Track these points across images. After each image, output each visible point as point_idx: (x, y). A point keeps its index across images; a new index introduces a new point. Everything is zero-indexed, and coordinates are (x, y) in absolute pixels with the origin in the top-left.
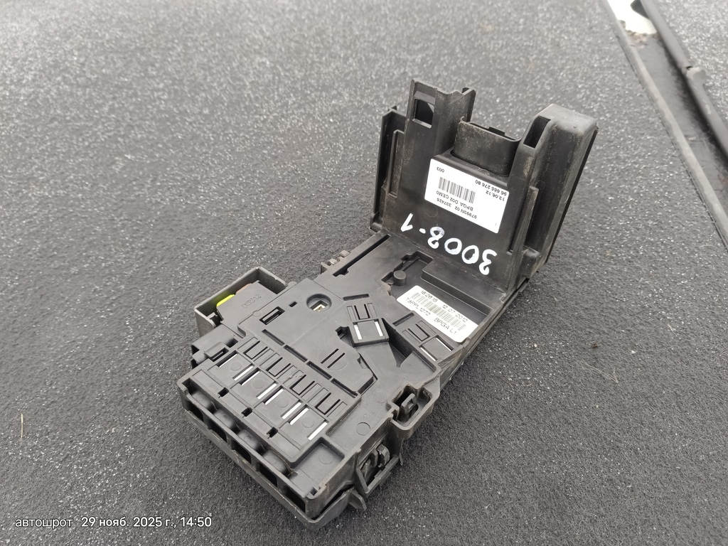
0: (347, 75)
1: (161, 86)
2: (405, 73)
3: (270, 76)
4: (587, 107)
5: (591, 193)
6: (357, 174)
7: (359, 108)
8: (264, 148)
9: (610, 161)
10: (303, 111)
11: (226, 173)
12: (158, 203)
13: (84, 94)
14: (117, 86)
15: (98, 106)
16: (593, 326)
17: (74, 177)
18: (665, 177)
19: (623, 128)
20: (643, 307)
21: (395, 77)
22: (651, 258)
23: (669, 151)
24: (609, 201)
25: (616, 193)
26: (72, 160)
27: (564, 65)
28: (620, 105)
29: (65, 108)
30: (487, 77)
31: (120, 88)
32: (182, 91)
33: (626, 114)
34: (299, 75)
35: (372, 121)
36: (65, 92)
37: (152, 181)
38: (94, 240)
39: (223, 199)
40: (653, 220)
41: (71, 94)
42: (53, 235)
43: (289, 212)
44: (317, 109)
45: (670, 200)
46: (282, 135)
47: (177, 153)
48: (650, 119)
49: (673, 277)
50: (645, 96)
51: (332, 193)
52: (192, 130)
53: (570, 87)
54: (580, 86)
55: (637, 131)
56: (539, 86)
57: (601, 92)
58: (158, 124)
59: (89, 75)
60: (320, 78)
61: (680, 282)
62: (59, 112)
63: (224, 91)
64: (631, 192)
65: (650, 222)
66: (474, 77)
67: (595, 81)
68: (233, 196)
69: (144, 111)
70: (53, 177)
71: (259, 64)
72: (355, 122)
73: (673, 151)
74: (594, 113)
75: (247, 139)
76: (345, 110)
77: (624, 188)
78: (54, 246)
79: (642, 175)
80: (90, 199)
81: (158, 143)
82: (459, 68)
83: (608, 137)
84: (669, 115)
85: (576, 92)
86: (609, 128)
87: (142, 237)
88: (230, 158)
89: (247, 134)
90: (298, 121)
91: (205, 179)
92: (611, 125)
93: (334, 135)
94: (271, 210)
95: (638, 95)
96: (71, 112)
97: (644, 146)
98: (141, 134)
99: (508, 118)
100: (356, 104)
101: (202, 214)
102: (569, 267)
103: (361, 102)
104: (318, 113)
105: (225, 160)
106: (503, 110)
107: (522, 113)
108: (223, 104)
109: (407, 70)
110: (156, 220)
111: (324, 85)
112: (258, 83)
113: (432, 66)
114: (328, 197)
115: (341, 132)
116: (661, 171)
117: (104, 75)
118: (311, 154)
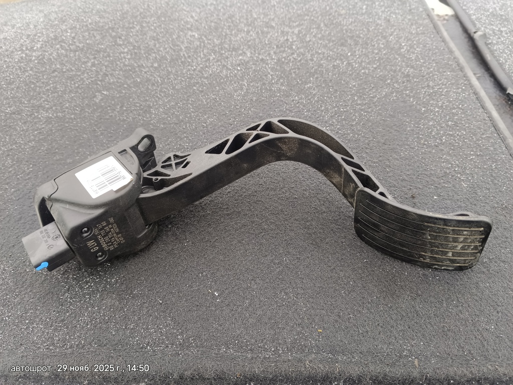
0: (249, 41)
1: (126, 50)
2: (287, 40)
3: (198, 43)
4: (408, 57)
5: (411, 106)
6: (256, 100)
7: (257, 61)
8: (194, 86)
9: (423, 88)
10: (220, 63)
11: (169, 101)
12: (124, 120)
13: (75, 56)
14: (96, 51)
15: (85, 63)
16: (412, 185)
17: (69, 105)
18: (459, 96)
19: (432, 68)
20: (446, 173)
21: (281, 42)
22: (450, 144)
23: (462, 81)
24: (423, 111)
25: (427, 106)
26: (67, 95)
27: (392, 33)
28: (430, 55)
29: (62, 64)
30: (342, 41)
31: (98, 52)
32: (140, 53)
33: (433, 60)
34: (217, 42)
35: (266, 68)
36: (62, 54)
37: (120, 107)
38: (83, 143)
39: (168, 117)
40: (452, 122)
41: (66, 56)
42: (55, 140)
43: (211, 123)
44: (229, 62)
45: (463, 110)
46: (206, 78)
47: (137, 90)
48: (450, 62)
49: (465, 155)
50: (446, 50)
51: (240, 111)
52: (147, 76)
53: (397, 45)
54: (403, 44)
55: (441, 70)
56: (376, 45)
57: (417, 47)
58: (124, 73)
59: (78, 44)
60: (231, 43)
61: (470, 157)
62: (58, 66)
63: (167, 53)
64: (437, 106)
65: (450, 123)
66: (333, 41)
67: (413, 41)
68: (174, 115)
69: (114, 65)
70: (55, 105)
71: (191, 36)
72: (254, 70)
73: (465, 81)
74: (413, 60)
75: (183, 81)
76: (248, 62)
77: (433, 104)
78: (56, 147)
79: (444, 95)
80: (80, 118)
81: (123, 84)
82: (323, 36)
83: (422, 74)
84: (462, 60)
85: (400, 48)
86: (423, 68)
87: (114, 140)
88: (172, 92)
89: (183, 78)
90: (217, 69)
91: (155, 105)
92: (424, 66)
93: (241, 77)
94: (199, 123)
95: (442, 48)
96: (66, 66)
97: (446, 78)
98: (113, 79)
99: (356, 64)
100: (255, 58)
101: (153, 126)
102: (397, 150)
103: (258, 57)
104: (229, 64)
105: (169, 94)
106: (353, 59)
107: (365, 61)
108: (167, 61)
109: (288, 38)
110: (123, 130)
111: (234, 48)
112: (190, 48)
113: (305, 35)
114: (237, 114)
115: (245, 75)
116: (457, 93)
117: (88, 44)
118: (226, 89)
